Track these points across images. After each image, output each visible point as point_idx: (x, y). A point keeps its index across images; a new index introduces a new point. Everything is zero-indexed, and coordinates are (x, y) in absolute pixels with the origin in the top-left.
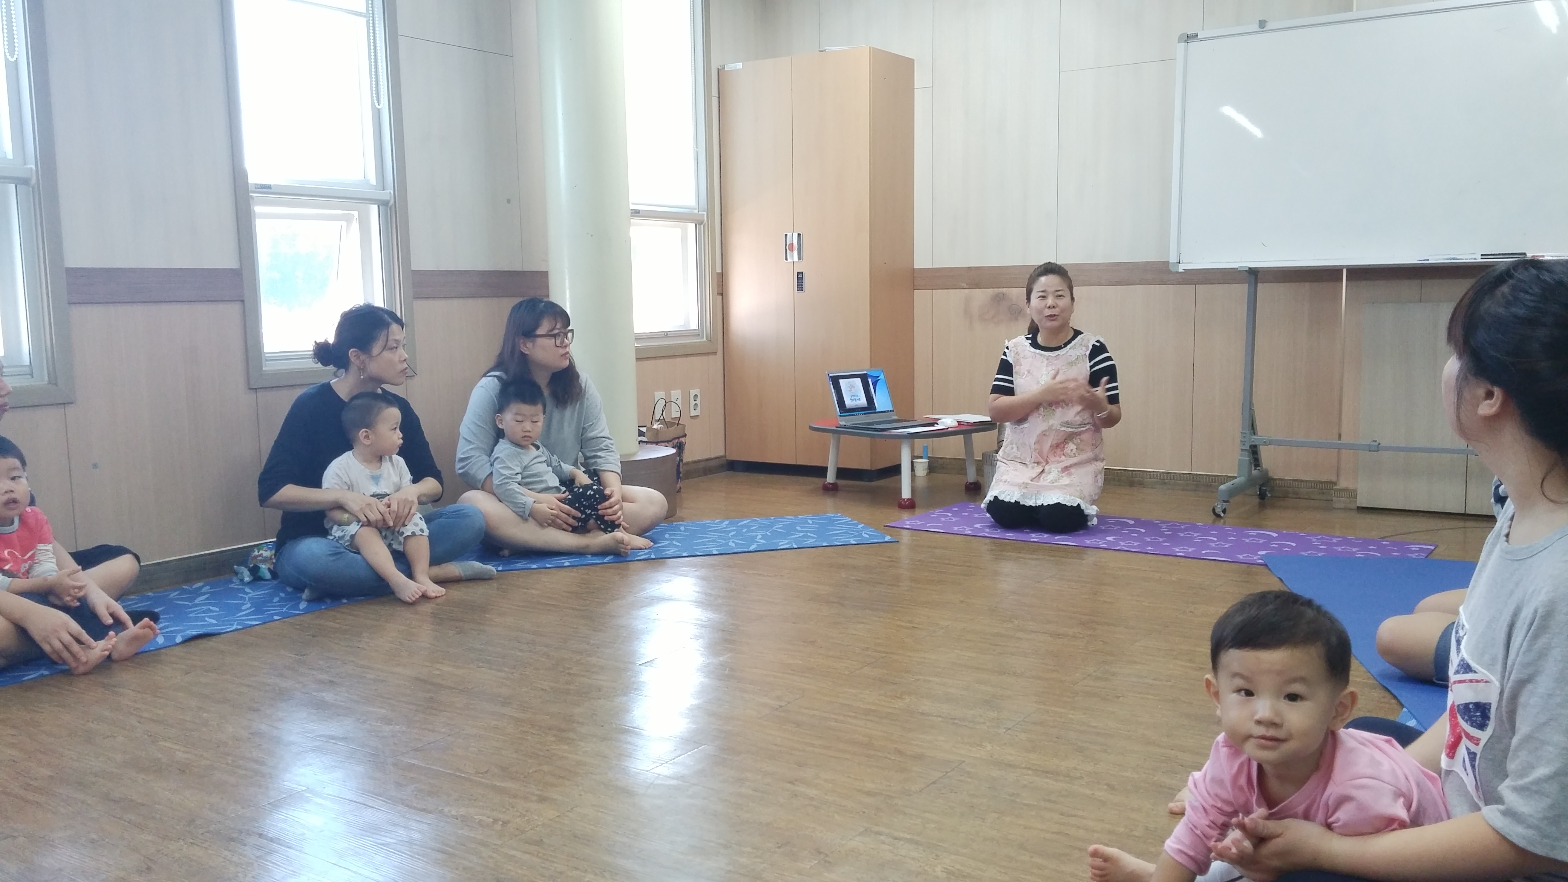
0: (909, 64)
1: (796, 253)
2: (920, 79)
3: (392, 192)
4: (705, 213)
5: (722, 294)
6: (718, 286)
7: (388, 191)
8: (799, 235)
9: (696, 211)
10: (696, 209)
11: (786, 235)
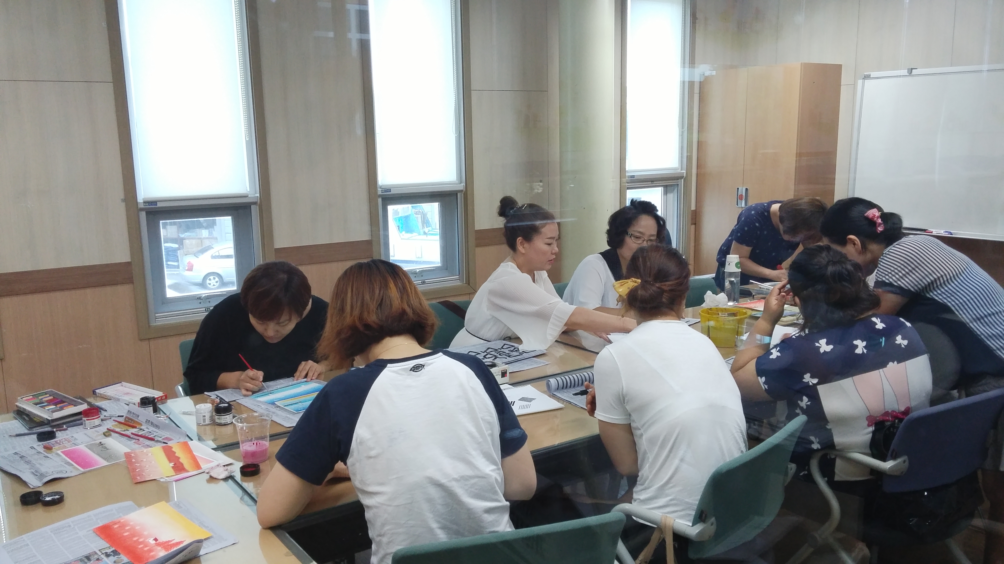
0: (838, 68)
1: (744, 202)
2: (845, 79)
3: (465, 185)
4: (685, 171)
5: (695, 224)
6: (692, 219)
7: (462, 184)
8: (747, 189)
9: (679, 171)
10: (678, 169)
11: (738, 189)
